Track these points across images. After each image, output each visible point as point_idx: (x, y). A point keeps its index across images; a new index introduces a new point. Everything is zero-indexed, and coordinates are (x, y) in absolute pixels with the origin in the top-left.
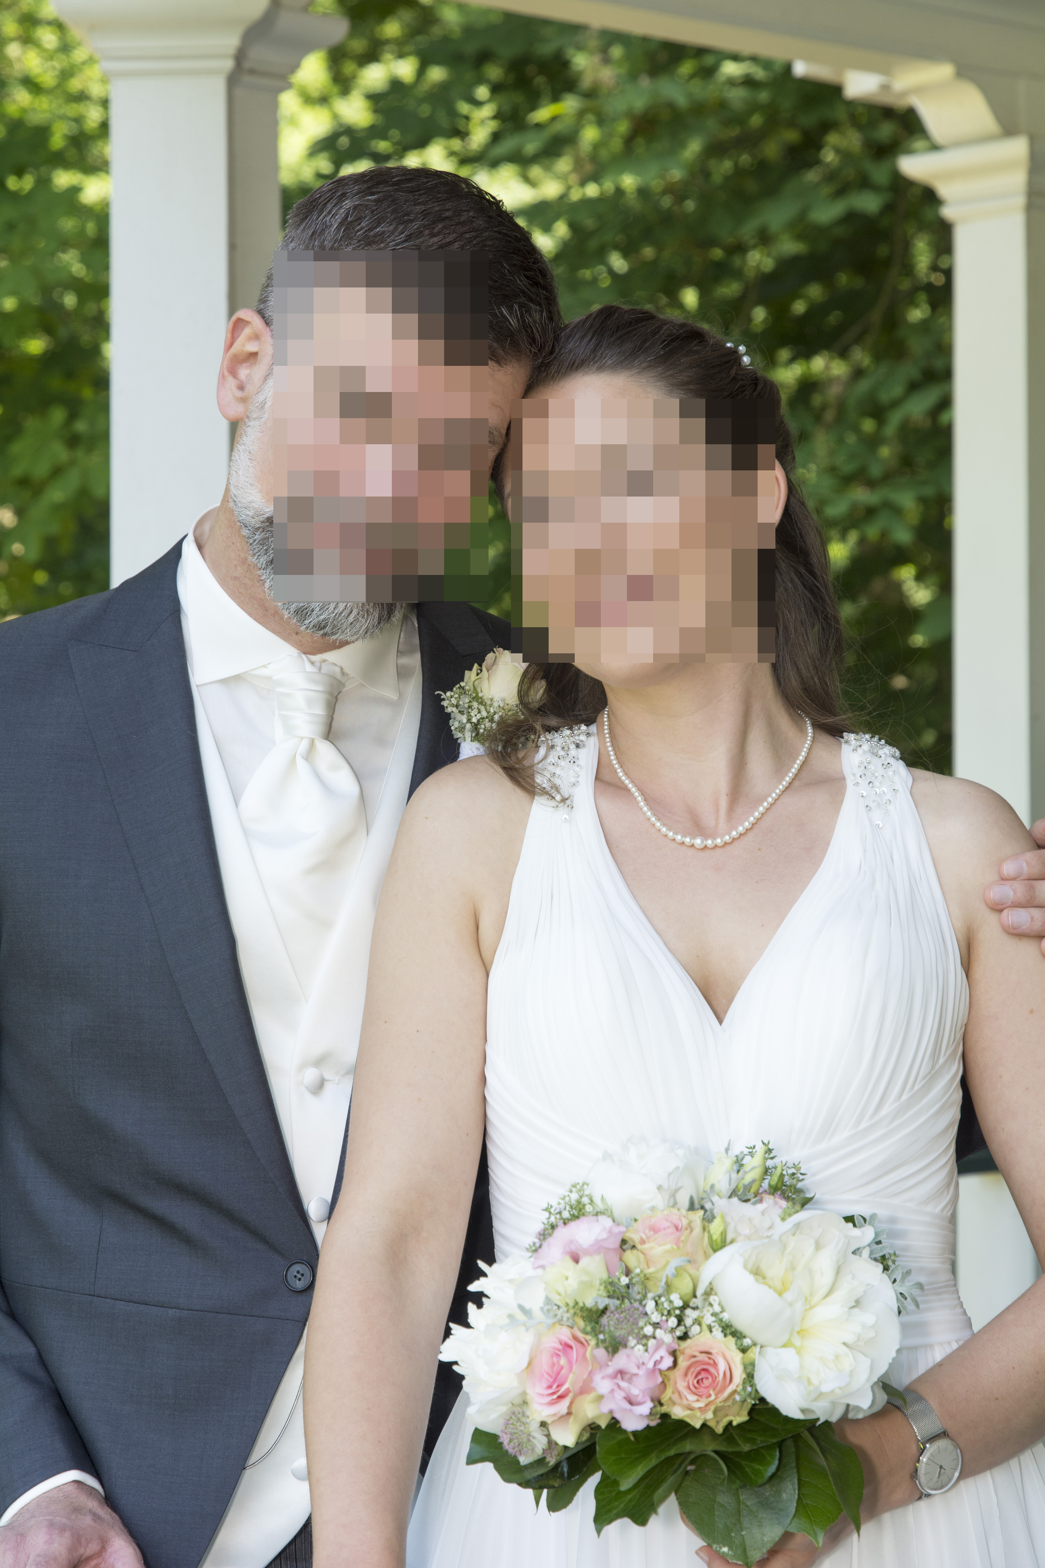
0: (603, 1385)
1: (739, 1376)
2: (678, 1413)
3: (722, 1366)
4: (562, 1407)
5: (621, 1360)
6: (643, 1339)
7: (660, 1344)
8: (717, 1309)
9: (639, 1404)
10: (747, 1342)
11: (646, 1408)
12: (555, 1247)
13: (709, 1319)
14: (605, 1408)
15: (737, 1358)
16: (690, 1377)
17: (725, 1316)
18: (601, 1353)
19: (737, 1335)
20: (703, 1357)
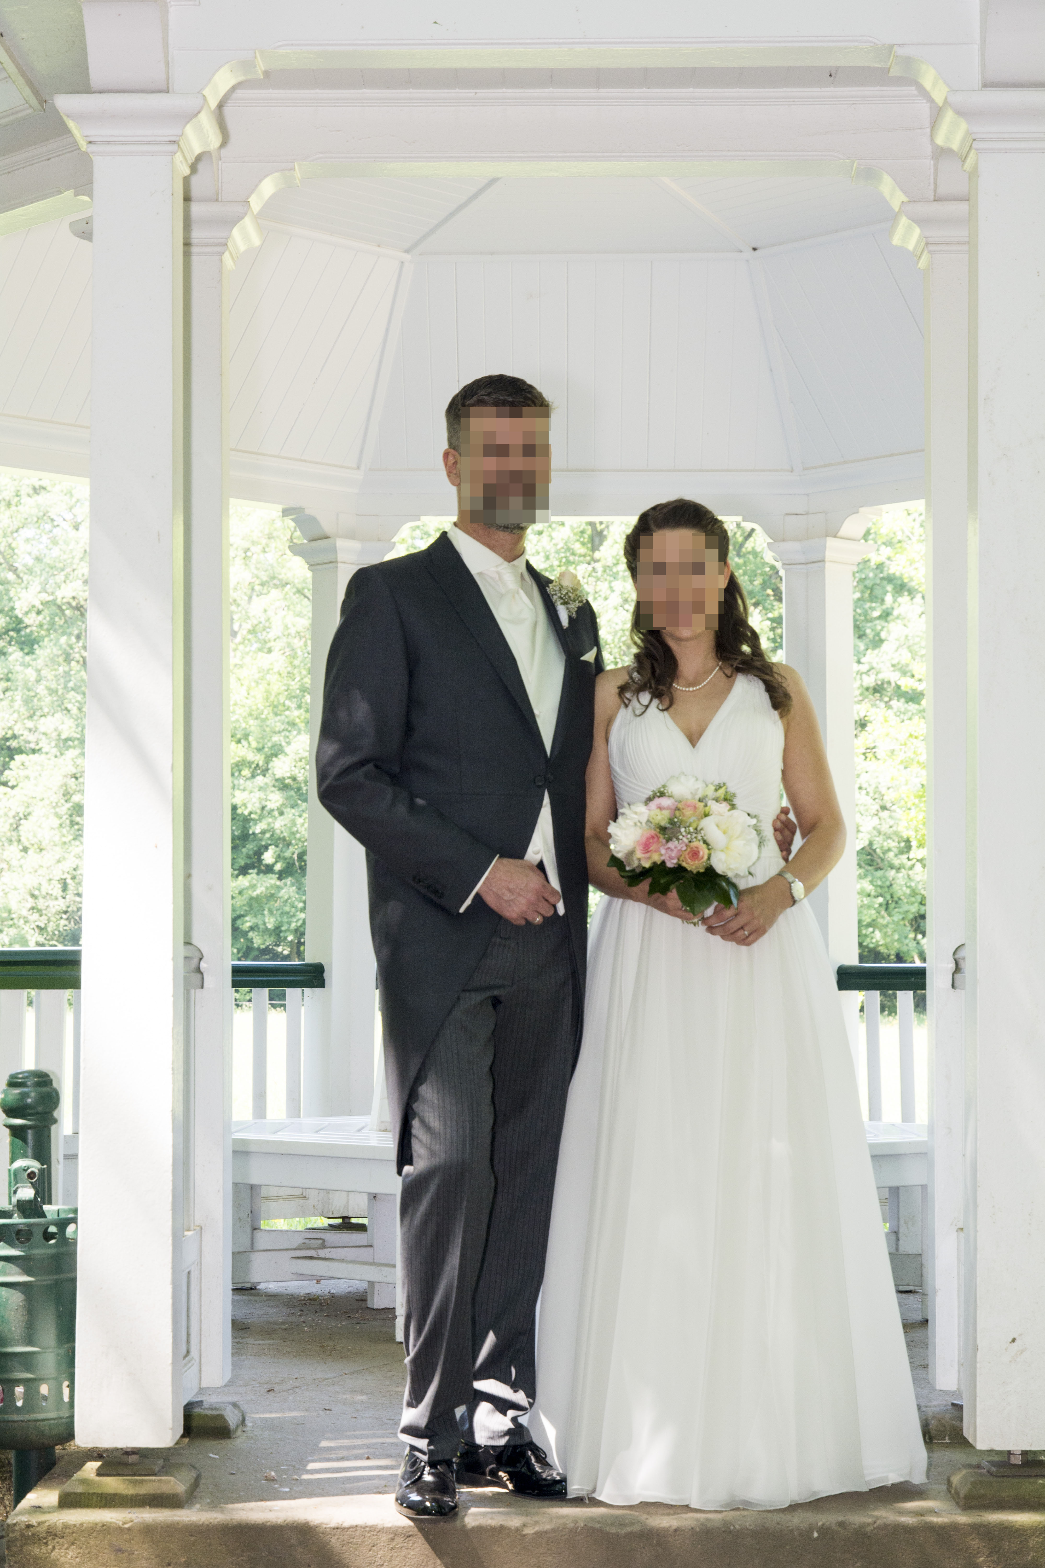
0: (663, 851)
1: (706, 857)
2: (684, 864)
3: (701, 853)
4: (648, 855)
5: (670, 845)
6: (678, 839)
7: (683, 842)
8: (703, 835)
9: (673, 859)
10: (710, 847)
11: (675, 861)
12: (653, 804)
13: (699, 838)
14: (663, 858)
15: (706, 852)
16: (690, 855)
17: (705, 838)
18: (664, 841)
19: (708, 844)
20: (695, 849)
